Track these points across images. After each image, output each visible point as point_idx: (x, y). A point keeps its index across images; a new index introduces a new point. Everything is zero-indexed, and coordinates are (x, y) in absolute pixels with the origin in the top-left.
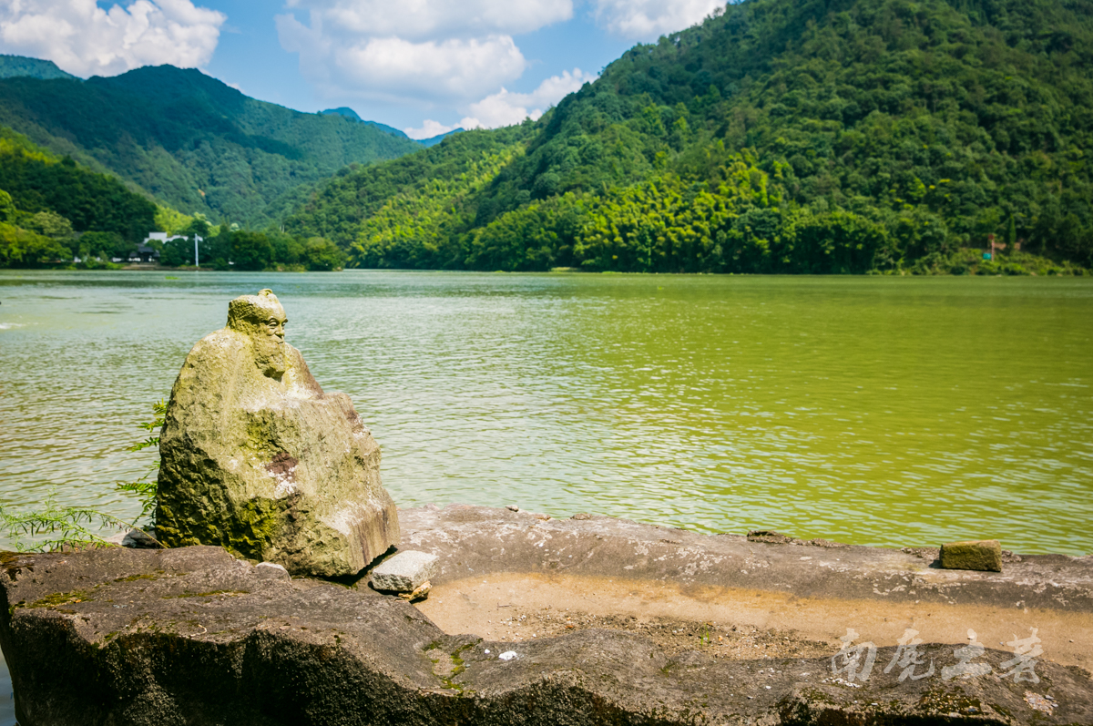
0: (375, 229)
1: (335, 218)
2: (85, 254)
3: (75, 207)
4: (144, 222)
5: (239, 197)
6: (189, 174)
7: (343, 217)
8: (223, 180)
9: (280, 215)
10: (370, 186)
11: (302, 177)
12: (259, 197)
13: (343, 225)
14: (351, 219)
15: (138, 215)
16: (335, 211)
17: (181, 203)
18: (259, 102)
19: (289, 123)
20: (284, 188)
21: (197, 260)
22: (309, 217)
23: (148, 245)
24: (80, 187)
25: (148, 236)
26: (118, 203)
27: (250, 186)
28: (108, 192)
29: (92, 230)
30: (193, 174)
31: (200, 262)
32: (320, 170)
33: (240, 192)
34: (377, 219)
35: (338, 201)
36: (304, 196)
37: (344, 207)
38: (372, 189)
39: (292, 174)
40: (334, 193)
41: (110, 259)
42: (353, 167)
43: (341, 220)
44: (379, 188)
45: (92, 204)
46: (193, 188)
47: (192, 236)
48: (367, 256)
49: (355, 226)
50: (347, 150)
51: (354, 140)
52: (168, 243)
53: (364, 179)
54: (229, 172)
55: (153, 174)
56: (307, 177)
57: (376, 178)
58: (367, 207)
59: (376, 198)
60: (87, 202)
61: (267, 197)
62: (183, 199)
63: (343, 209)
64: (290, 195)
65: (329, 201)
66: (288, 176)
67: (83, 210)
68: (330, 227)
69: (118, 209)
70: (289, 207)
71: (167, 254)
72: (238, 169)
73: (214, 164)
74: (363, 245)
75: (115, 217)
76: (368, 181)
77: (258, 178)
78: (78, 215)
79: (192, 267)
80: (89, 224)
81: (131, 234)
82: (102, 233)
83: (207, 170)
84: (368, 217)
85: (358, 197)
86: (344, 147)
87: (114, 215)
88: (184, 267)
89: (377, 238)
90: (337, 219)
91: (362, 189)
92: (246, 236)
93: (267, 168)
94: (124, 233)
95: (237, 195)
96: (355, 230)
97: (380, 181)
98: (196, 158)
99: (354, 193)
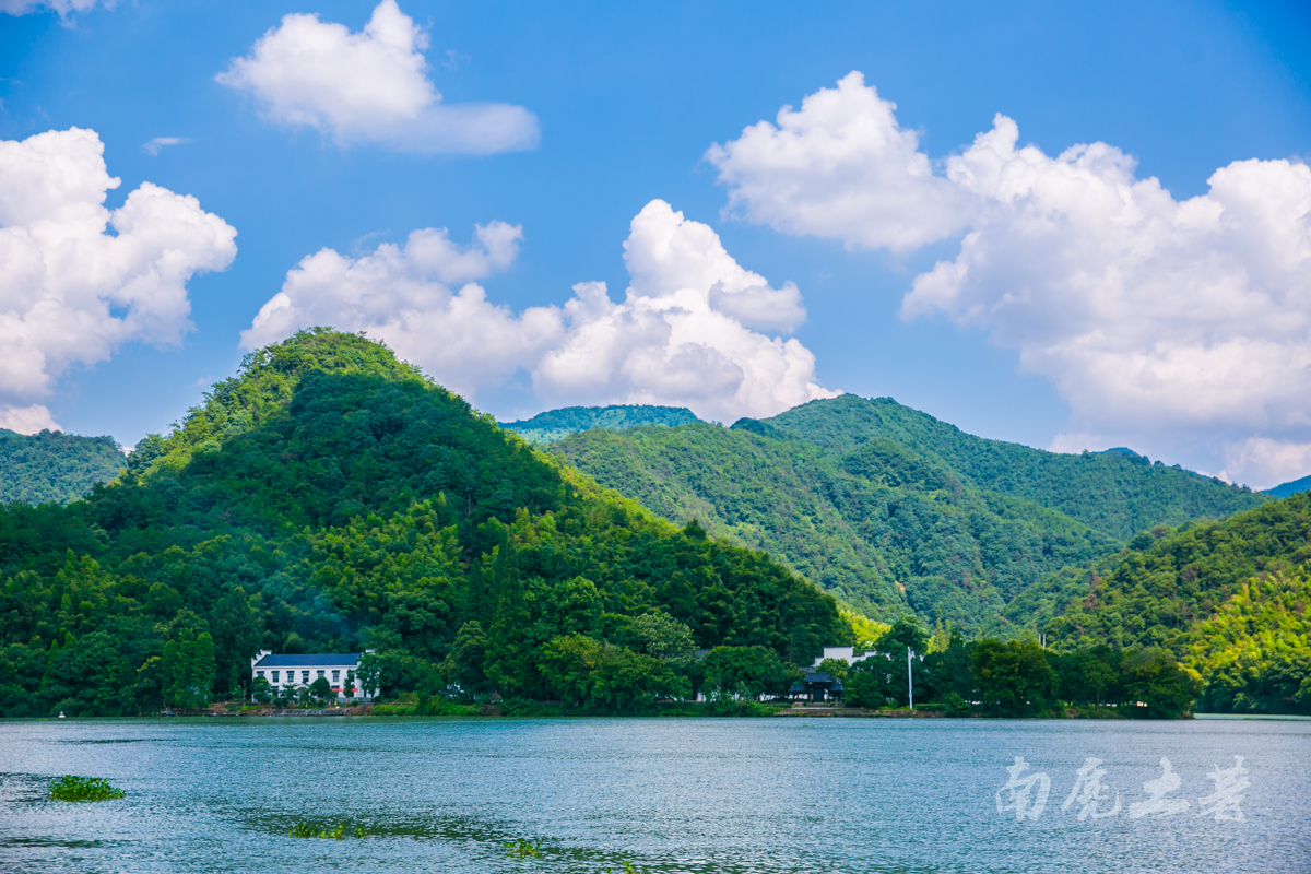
0: (1219, 638)
1: (1138, 619)
2: (714, 688)
3: (702, 605)
4: (815, 630)
5: (960, 592)
6: (880, 558)
7: (1154, 617)
8: (934, 564)
9: (1032, 620)
10: (1202, 562)
11: (1064, 556)
12: (993, 590)
13: (1154, 631)
14: (1170, 621)
15: (805, 617)
16: (1139, 608)
17: (868, 604)
18: (988, 443)
19: (1037, 473)
20: (1034, 575)
21: (911, 696)
22: (1089, 619)
23: (822, 669)
24: (709, 571)
25: (821, 655)
26: (772, 598)
27: (978, 573)
28: (756, 579)
29: (727, 643)
30: (887, 558)
31: (915, 700)
32: (1094, 543)
33: (961, 584)
34: (1222, 620)
35: (1143, 590)
36: (1072, 585)
37: (1154, 600)
38: (1207, 567)
39: (1047, 551)
40: (1134, 577)
41: (756, 696)
42: (1159, 533)
43: (1150, 624)
44: (1220, 563)
45: (729, 601)
46: (886, 579)
47: (896, 652)
48: (1209, 689)
49: (1178, 633)
50: (1135, 511)
51: (1147, 494)
52: (857, 665)
53: (1190, 550)
54: (943, 552)
55: (825, 559)
56: (1072, 555)
57: (1212, 548)
58: (1200, 600)
59: (1216, 583)
60: (720, 596)
61: (1007, 591)
62: (872, 596)
63: (1153, 604)
64: (1047, 586)
65: (1124, 590)
66: (1040, 554)
67: (714, 610)
68: (1132, 637)
69: (771, 607)
70: (1047, 605)
71: (856, 685)
72: (957, 546)
73: (919, 541)
74: (1199, 668)
75: (765, 622)
76: (1197, 553)
77: (990, 560)
78: (707, 620)
79: (902, 710)
80: (723, 634)
81: (791, 650)
82: (742, 649)
83: (908, 550)
84: (1203, 617)
85: (1179, 581)
86: (1130, 506)
87: (764, 617)
88: (887, 710)
89: (1228, 655)
90: (1143, 623)
91: (1185, 568)
92: (1002, 650)
93: (1005, 543)
94: (780, 647)
95: (958, 589)
96: (1180, 641)
97: (1220, 550)
98: (892, 532)
99: (1173, 575)
